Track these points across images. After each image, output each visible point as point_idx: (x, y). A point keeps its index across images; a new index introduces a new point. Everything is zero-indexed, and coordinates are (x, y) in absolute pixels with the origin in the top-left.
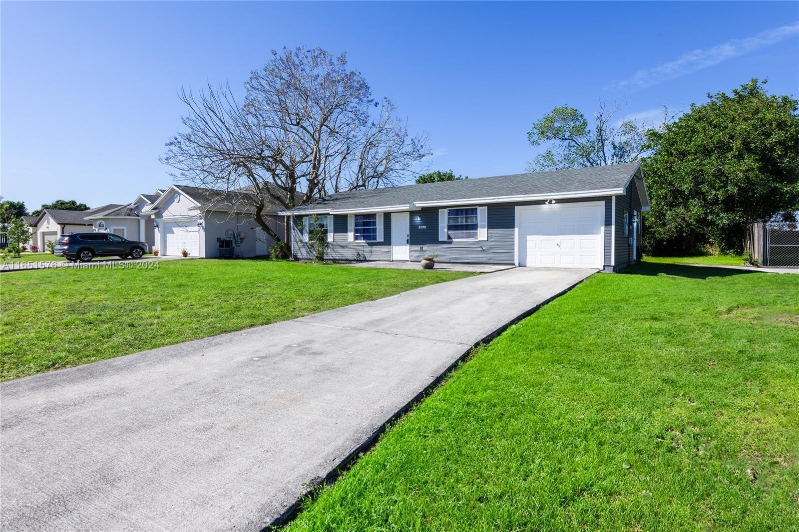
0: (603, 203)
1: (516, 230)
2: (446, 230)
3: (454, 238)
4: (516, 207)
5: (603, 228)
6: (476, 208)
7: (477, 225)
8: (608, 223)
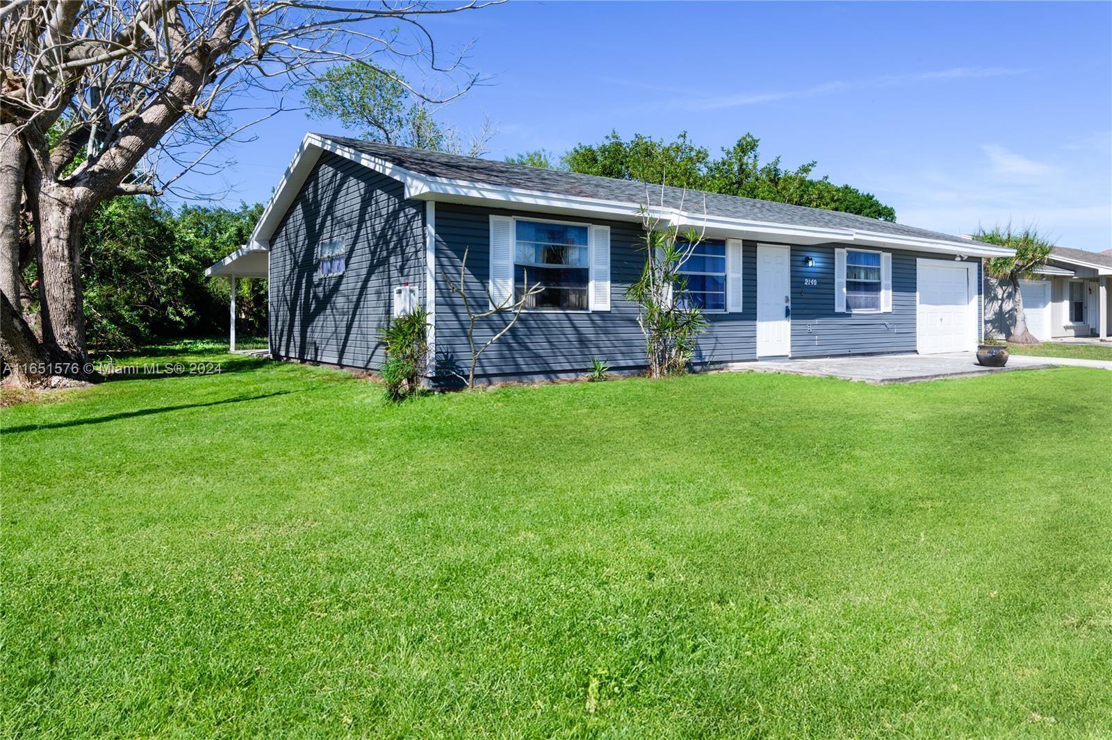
0: (975, 265)
1: (918, 294)
2: (845, 290)
3: (855, 308)
4: (918, 259)
5: (977, 296)
6: (879, 255)
7: (879, 284)
8: (980, 293)
